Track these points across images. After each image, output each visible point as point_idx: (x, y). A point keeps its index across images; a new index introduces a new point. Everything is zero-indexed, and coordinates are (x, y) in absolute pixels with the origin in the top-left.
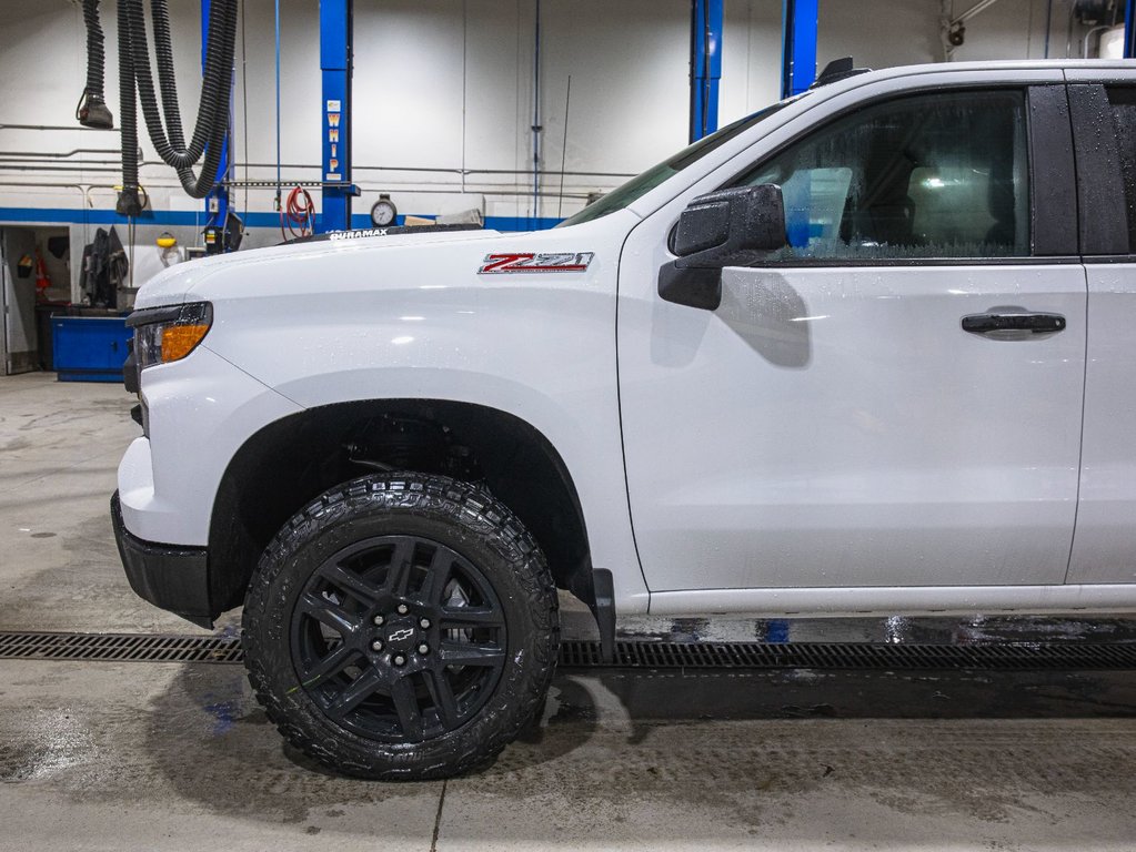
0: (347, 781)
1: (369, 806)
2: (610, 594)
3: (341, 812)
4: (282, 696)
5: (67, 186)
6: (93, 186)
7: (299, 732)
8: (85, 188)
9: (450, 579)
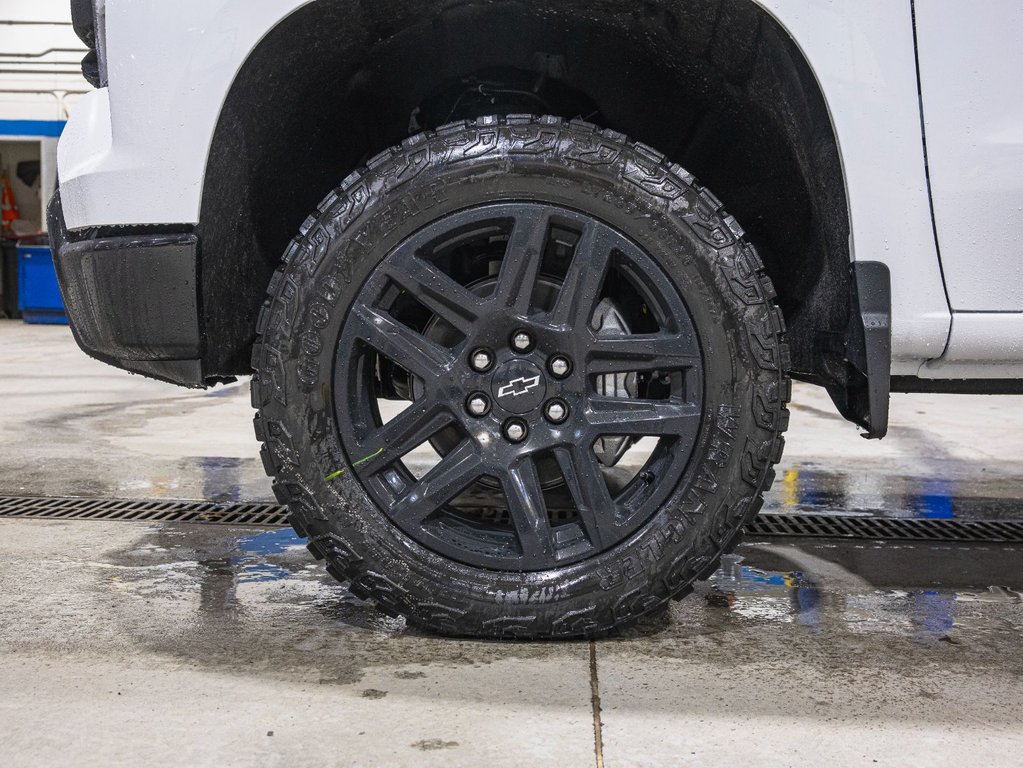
0: (424, 640)
1: (468, 668)
2: (884, 306)
3: (421, 674)
4: (318, 487)
5: (38, 92)
6: (69, 92)
7: (344, 547)
8: (60, 94)
9: (601, 299)
